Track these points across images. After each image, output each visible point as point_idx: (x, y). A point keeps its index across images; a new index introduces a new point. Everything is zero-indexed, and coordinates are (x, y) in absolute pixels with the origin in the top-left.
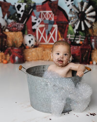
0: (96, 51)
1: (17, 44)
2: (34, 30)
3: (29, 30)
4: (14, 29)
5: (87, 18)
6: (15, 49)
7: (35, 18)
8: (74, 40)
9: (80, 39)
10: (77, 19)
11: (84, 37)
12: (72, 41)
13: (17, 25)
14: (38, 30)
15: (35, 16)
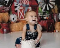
0: (57, 24)
1: (5, 21)
2: (16, 11)
3: (13, 11)
4: (3, 11)
5: (50, 2)
6: (4, 24)
7: (17, 3)
8: (43, 16)
9: (46, 16)
10: (44, 3)
11: (49, 14)
12: (42, 17)
13: (5, 8)
14: (19, 11)
15: (16, 2)
